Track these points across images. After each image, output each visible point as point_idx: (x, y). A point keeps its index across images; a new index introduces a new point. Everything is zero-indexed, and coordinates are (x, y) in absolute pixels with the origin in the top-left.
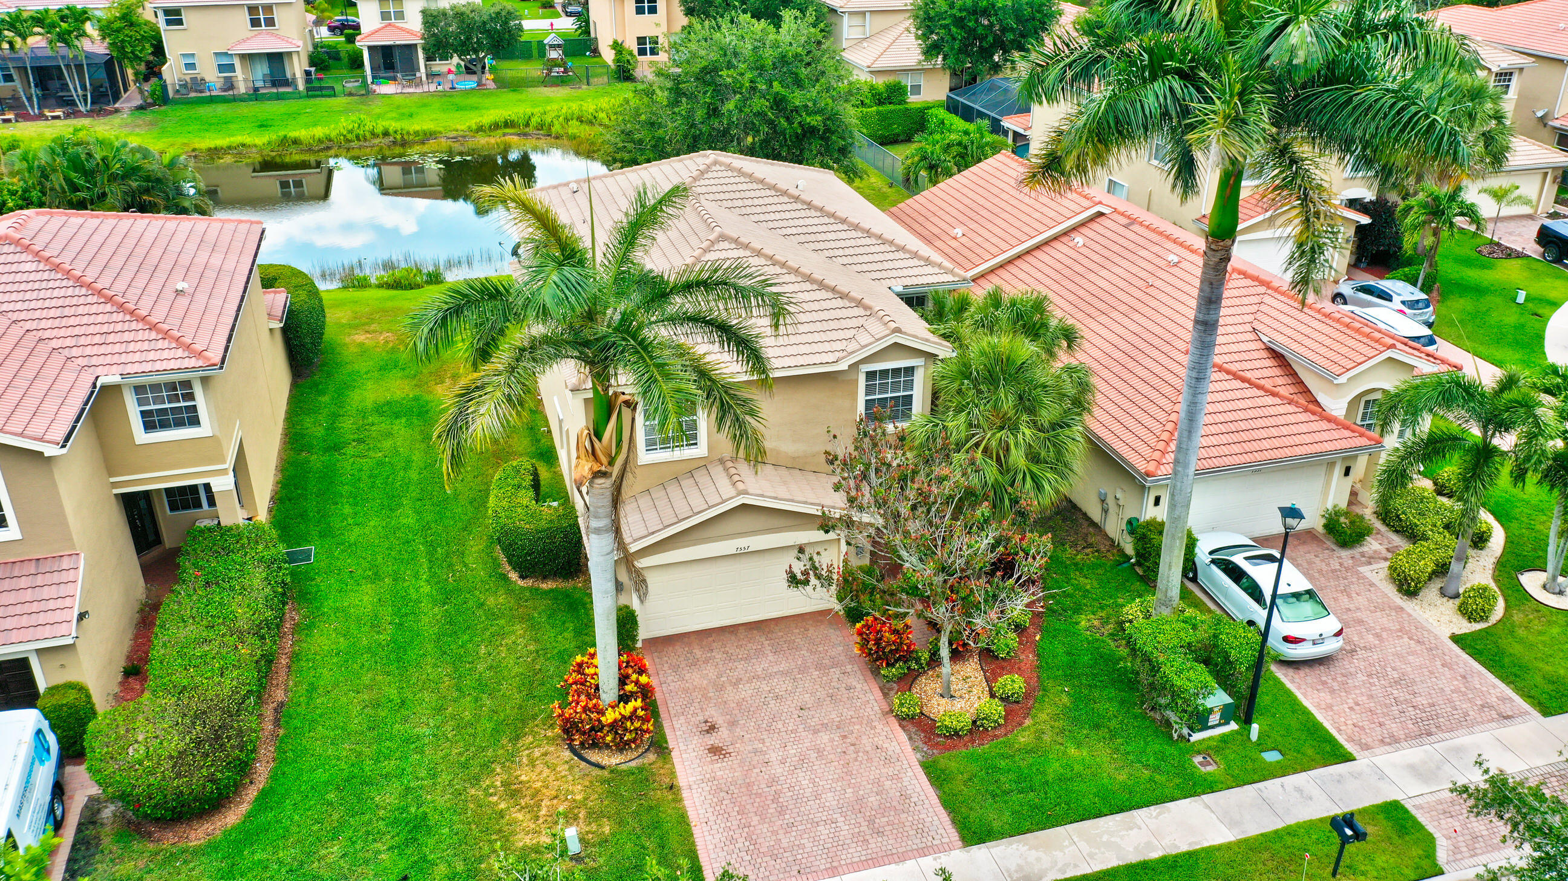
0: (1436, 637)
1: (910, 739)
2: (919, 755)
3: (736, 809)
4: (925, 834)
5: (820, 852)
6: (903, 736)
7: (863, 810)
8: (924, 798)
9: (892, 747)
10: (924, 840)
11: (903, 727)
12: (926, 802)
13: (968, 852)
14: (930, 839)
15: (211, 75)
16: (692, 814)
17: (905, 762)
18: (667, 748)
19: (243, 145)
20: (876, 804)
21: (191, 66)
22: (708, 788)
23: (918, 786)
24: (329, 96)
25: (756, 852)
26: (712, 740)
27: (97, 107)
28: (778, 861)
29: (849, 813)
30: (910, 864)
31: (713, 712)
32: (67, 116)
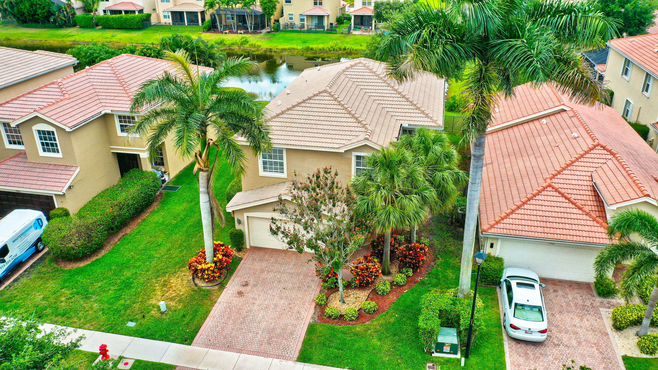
0: (614, 354)
1: (314, 313)
2: (311, 321)
3: (228, 316)
4: (285, 351)
5: (242, 342)
6: (312, 311)
7: (271, 333)
8: (298, 337)
9: (304, 314)
10: (283, 353)
11: (315, 307)
12: (298, 339)
13: (295, 363)
14: (286, 353)
15: (297, 22)
16: (212, 313)
17: (304, 321)
18: (224, 287)
19: (293, 49)
20: (278, 332)
21: (291, 18)
22: (225, 305)
23: (300, 332)
24: (334, 33)
25: (221, 333)
26: (243, 289)
27: (254, 31)
28: (225, 340)
29: (265, 332)
30: (270, 359)
31: (252, 280)
32: (244, 33)
